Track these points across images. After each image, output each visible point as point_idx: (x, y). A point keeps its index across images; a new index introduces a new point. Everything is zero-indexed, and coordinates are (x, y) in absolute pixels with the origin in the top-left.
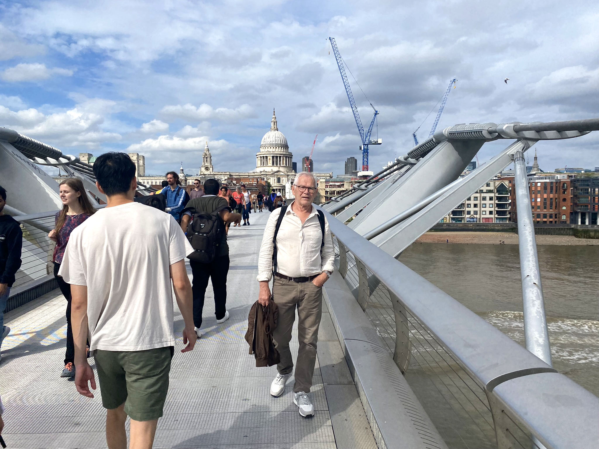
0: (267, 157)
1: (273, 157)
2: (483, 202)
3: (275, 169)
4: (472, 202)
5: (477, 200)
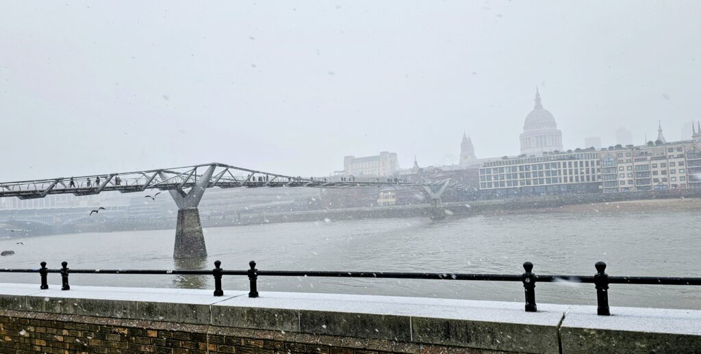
2: (671, 168)
4: (659, 169)
5: (665, 166)
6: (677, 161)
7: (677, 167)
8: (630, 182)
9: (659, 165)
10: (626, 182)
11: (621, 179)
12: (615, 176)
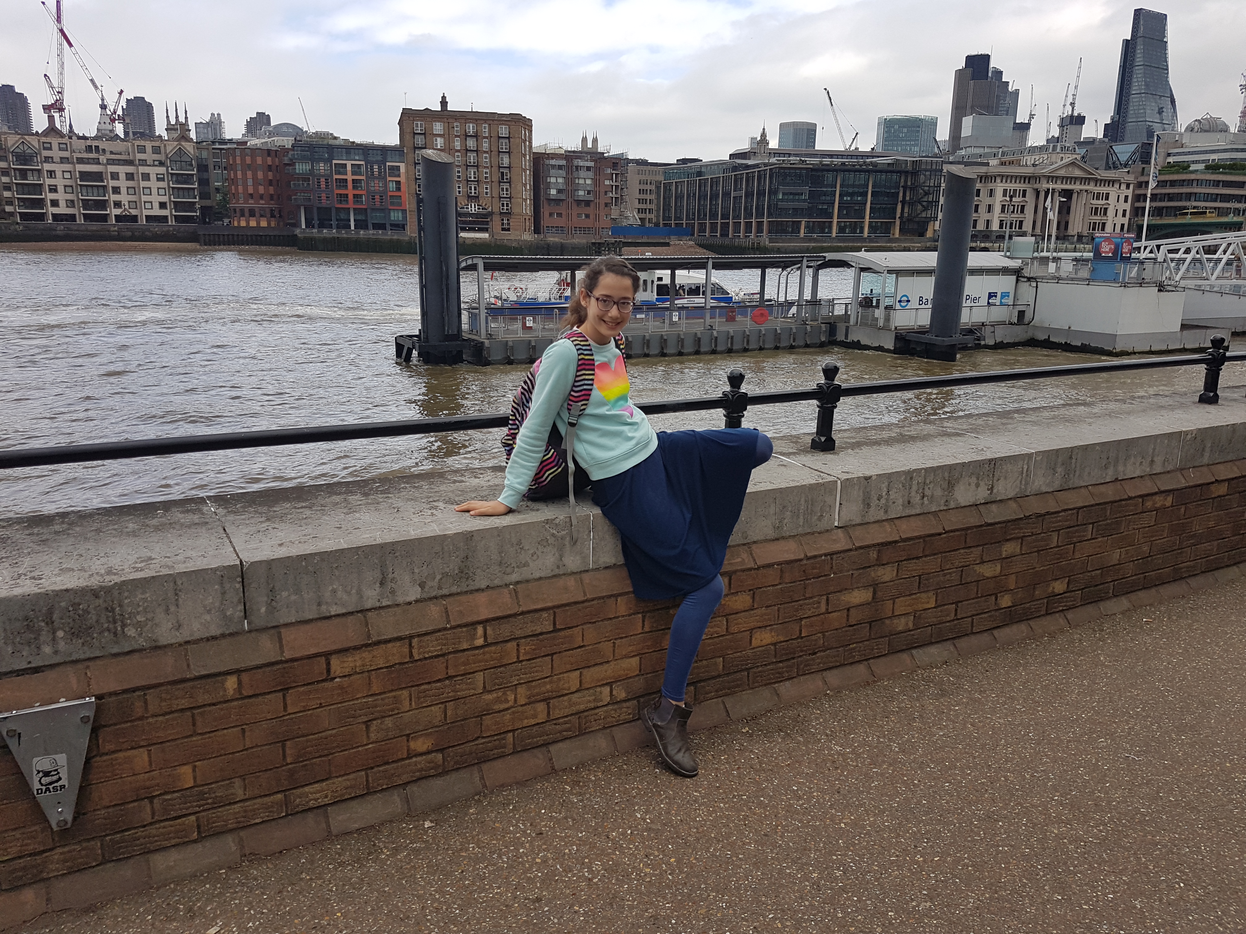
2: (143, 184)
4: (123, 183)
5: (133, 179)
6: (153, 171)
7: (153, 184)
8: (71, 203)
9: (122, 176)
10: (62, 203)
11: (51, 196)
12: (38, 188)
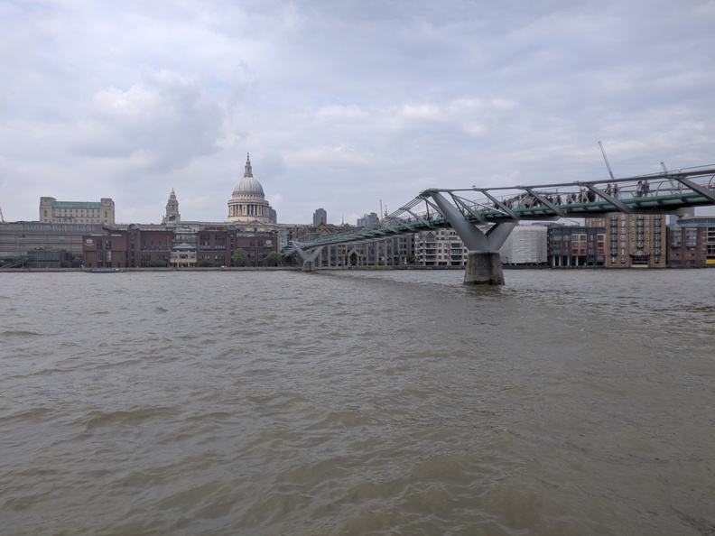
0: (241, 206)
1: (248, 206)
3: (251, 219)
8: (446, 257)
10: (443, 257)
11: (439, 254)
12: (433, 251)
